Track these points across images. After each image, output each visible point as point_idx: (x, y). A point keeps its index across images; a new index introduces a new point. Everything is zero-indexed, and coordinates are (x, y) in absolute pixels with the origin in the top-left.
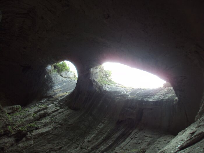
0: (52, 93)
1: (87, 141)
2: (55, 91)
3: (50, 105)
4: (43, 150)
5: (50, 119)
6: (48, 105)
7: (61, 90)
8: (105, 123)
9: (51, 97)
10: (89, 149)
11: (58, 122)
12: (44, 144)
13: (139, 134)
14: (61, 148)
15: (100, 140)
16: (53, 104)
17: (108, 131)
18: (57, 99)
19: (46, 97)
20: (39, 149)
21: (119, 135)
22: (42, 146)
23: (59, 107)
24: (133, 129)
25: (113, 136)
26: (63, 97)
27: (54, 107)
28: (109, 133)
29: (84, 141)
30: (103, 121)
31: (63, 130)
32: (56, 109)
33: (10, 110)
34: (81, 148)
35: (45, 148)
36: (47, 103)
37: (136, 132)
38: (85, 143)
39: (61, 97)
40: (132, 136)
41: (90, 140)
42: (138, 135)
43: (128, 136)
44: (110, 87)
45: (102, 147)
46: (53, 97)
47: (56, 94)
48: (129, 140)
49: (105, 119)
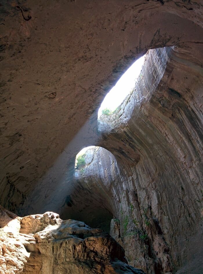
0: (107, 180)
1: (184, 159)
2: (106, 176)
3: (124, 186)
4: (180, 208)
5: (141, 191)
6: (122, 188)
7: (106, 169)
8: (167, 134)
9: (112, 183)
10: (195, 160)
11: (148, 183)
12: (172, 205)
13: (197, 101)
14: (182, 189)
15: (188, 145)
16: (122, 182)
17: (179, 133)
18: (119, 176)
19: (110, 187)
20: (177, 211)
21: (189, 123)
22: (174, 208)
23: (129, 176)
24: (188, 106)
25: (188, 130)
26: (118, 169)
27: (128, 182)
28: (183, 133)
29: (182, 162)
30: (165, 135)
31: (161, 180)
32: (131, 181)
33: (116, 231)
34: (190, 167)
35: (177, 206)
36: (120, 188)
37: (194, 104)
38: (185, 162)
39: (117, 171)
40: (197, 110)
41: (184, 156)
42: (198, 104)
43: (195, 114)
44: (124, 115)
45: (198, 145)
46: (113, 180)
47: (110, 175)
48: (200, 114)
49: (163, 132)
